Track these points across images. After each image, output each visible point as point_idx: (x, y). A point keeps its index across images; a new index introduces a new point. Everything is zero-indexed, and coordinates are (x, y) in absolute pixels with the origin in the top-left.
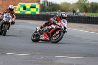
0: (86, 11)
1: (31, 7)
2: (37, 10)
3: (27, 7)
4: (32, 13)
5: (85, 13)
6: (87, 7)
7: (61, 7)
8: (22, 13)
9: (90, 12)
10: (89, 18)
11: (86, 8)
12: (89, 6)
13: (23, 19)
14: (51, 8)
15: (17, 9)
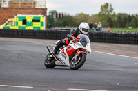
0: (111, 26)
1: (34, 21)
2: (42, 25)
3: (27, 21)
4: (36, 29)
5: (109, 29)
6: (113, 19)
7: (76, 20)
8: (20, 29)
9: (116, 27)
10: (115, 35)
11: (112, 22)
12: (116, 19)
13: (22, 38)
14: (62, 21)
15: (14, 24)
